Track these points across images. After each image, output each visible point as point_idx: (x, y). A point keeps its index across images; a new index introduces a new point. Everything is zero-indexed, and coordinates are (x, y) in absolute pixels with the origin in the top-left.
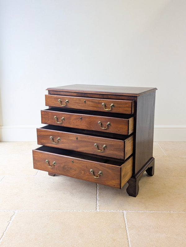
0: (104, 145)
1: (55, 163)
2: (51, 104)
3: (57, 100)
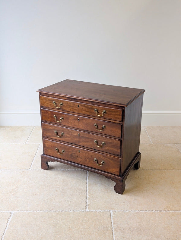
0: (103, 142)
2: (46, 105)
3: (52, 102)
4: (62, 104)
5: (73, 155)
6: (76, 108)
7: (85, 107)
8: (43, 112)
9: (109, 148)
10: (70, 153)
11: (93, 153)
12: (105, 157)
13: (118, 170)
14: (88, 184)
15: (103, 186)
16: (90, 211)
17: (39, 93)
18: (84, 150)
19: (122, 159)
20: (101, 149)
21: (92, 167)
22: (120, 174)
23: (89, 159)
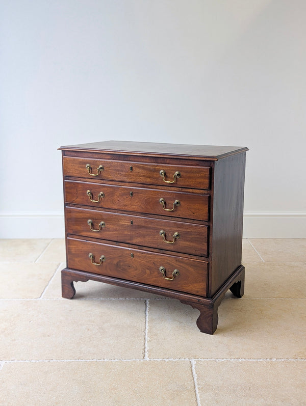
0: (176, 233)
1: (103, 258)
2: (73, 172)
3: (84, 166)
4: (101, 168)
5: (121, 264)
6: (127, 172)
7: (143, 168)
8: (68, 186)
9: (187, 243)
10: (115, 262)
11: (158, 256)
12: (180, 262)
13: (204, 285)
14: (147, 319)
15: (176, 322)
16: (152, 360)
17: (62, 151)
18: (140, 252)
19: (210, 262)
20: (171, 248)
21: (156, 284)
22: (207, 294)
23: (149, 268)
